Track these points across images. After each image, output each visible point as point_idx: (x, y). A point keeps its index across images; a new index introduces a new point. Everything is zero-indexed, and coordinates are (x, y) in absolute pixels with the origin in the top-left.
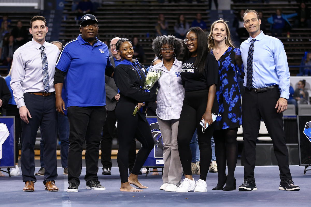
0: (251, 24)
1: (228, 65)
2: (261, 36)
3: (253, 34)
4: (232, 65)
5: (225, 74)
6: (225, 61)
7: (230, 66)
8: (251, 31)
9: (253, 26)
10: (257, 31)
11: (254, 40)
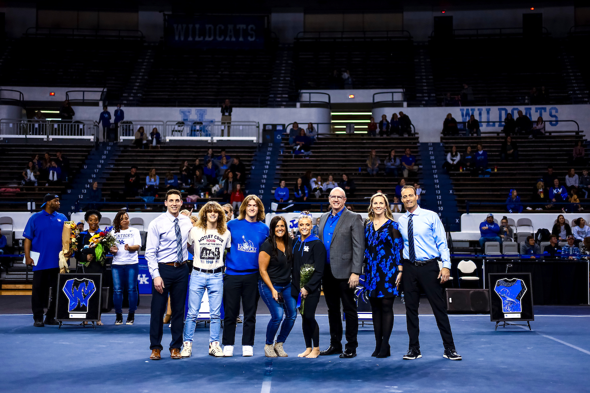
0: (408, 200)
1: (385, 237)
2: (419, 211)
3: (410, 209)
4: (389, 238)
5: (382, 245)
6: (383, 233)
7: (386, 239)
8: (408, 206)
9: (410, 201)
10: (414, 207)
11: (412, 215)
